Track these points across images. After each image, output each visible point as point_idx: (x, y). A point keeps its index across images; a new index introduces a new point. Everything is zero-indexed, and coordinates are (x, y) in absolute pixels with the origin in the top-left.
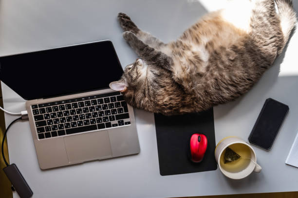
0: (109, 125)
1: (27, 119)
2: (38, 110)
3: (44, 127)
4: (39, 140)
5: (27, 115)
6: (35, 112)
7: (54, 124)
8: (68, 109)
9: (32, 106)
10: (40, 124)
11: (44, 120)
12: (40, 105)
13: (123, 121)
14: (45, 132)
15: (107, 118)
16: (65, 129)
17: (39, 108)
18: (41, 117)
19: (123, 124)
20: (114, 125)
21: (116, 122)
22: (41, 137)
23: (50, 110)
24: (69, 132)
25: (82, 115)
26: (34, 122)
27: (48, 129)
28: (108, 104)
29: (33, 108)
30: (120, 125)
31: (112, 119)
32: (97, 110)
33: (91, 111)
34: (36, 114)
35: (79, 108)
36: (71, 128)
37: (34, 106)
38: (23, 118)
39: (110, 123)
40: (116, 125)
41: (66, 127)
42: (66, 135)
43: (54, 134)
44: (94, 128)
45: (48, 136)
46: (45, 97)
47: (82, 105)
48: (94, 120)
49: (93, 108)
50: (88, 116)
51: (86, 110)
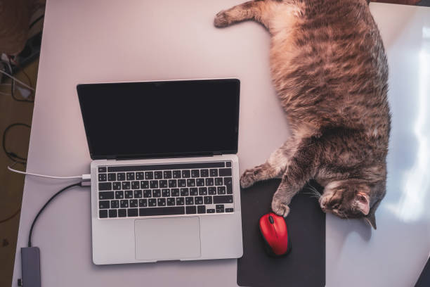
0: (202, 210)
1: (89, 187)
2: (106, 175)
3: (110, 200)
4: (99, 219)
5: (89, 180)
6: (102, 177)
7: (124, 199)
8: (149, 179)
9: (99, 168)
10: (105, 196)
11: (112, 190)
12: (111, 169)
13: (223, 206)
14: (110, 209)
15: (201, 198)
16: (138, 208)
17: (107, 173)
18: (108, 186)
19: (223, 211)
20: (209, 211)
21: (213, 206)
22: (103, 215)
23: (122, 177)
24: (144, 213)
25: (166, 190)
26: (98, 191)
27: (115, 204)
28: (205, 178)
29: (99, 171)
30: (218, 212)
31: (208, 201)
32: (189, 185)
33: (180, 186)
34: (102, 180)
35: (163, 179)
36: (148, 207)
37: (102, 169)
38: (81, 185)
39: (204, 207)
40: (212, 211)
41: (141, 205)
42: (139, 217)
43: (122, 214)
44: (180, 211)
45: (113, 214)
46: (118, 158)
47: (169, 175)
48: (182, 199)
49: (183, 181)
50: (175, 192)
51: (173, 184)
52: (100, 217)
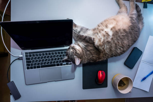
0: (61, 65)
1: (22, 59)
2: (28, 55)
3: (30, 63)
4: (27, 70)
5: (22, 57)
6: (26, 56)
7: (35, 63)
8: (43, 55)
9: (25, 53)
10: (28, 62)
11: (31, 60)
12: (29, 53)
13: (68, 63)
14: (31, 66)
15: (61, 61)
16: (40, 65)
17: (28, 54)
18: (29, 59)
19: (68, 65)
21: (65, 63)
22: (28, 68)
23: (34, 55)
24: (42, 67)
25: (49, 59)
26: (25, 61)
27: (32, 65)
28: (62, 54)
29: (25, 54)
30: (67, 65)
31: (63, 61)
32: (57, 57)
33: (54, 57)
34: (27, 57)
35: (48, 55)
36: (43, 65)
37: (26, 53)
38: (20, 59)
39: (62, 64)
40: (65, 65)
41: (41, 64)
42: (41, 68)
43: (35, 68)
44: (54, 65)
45: (32, 68)
46: (32, 49)
47: (50, 54)
48: (55, 62)
49: (55, 56)
50: (52, 60)
51: (51, 57)
52: (27, 69)
